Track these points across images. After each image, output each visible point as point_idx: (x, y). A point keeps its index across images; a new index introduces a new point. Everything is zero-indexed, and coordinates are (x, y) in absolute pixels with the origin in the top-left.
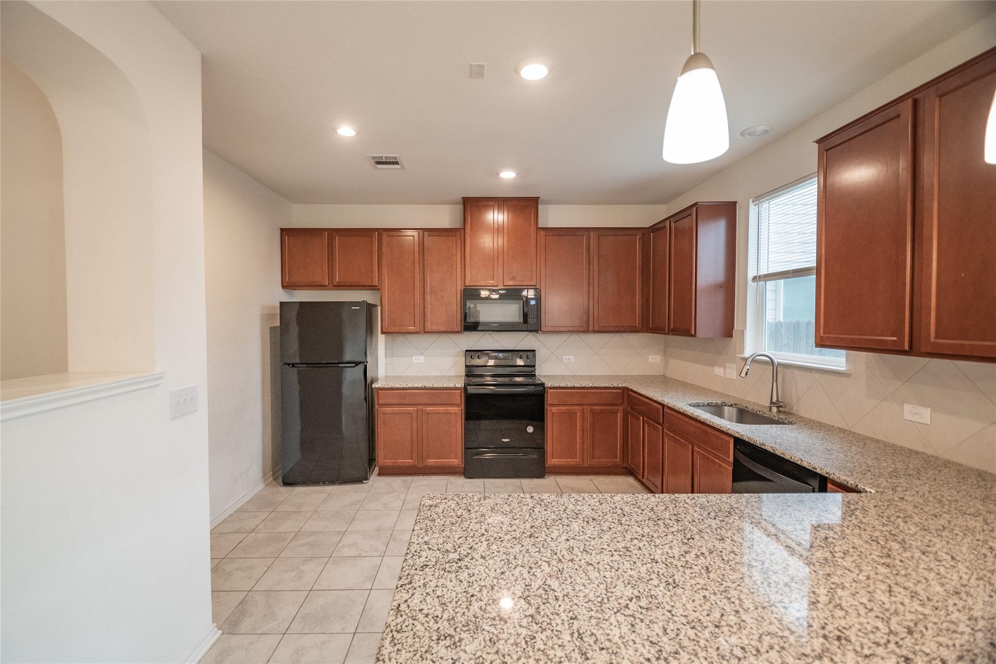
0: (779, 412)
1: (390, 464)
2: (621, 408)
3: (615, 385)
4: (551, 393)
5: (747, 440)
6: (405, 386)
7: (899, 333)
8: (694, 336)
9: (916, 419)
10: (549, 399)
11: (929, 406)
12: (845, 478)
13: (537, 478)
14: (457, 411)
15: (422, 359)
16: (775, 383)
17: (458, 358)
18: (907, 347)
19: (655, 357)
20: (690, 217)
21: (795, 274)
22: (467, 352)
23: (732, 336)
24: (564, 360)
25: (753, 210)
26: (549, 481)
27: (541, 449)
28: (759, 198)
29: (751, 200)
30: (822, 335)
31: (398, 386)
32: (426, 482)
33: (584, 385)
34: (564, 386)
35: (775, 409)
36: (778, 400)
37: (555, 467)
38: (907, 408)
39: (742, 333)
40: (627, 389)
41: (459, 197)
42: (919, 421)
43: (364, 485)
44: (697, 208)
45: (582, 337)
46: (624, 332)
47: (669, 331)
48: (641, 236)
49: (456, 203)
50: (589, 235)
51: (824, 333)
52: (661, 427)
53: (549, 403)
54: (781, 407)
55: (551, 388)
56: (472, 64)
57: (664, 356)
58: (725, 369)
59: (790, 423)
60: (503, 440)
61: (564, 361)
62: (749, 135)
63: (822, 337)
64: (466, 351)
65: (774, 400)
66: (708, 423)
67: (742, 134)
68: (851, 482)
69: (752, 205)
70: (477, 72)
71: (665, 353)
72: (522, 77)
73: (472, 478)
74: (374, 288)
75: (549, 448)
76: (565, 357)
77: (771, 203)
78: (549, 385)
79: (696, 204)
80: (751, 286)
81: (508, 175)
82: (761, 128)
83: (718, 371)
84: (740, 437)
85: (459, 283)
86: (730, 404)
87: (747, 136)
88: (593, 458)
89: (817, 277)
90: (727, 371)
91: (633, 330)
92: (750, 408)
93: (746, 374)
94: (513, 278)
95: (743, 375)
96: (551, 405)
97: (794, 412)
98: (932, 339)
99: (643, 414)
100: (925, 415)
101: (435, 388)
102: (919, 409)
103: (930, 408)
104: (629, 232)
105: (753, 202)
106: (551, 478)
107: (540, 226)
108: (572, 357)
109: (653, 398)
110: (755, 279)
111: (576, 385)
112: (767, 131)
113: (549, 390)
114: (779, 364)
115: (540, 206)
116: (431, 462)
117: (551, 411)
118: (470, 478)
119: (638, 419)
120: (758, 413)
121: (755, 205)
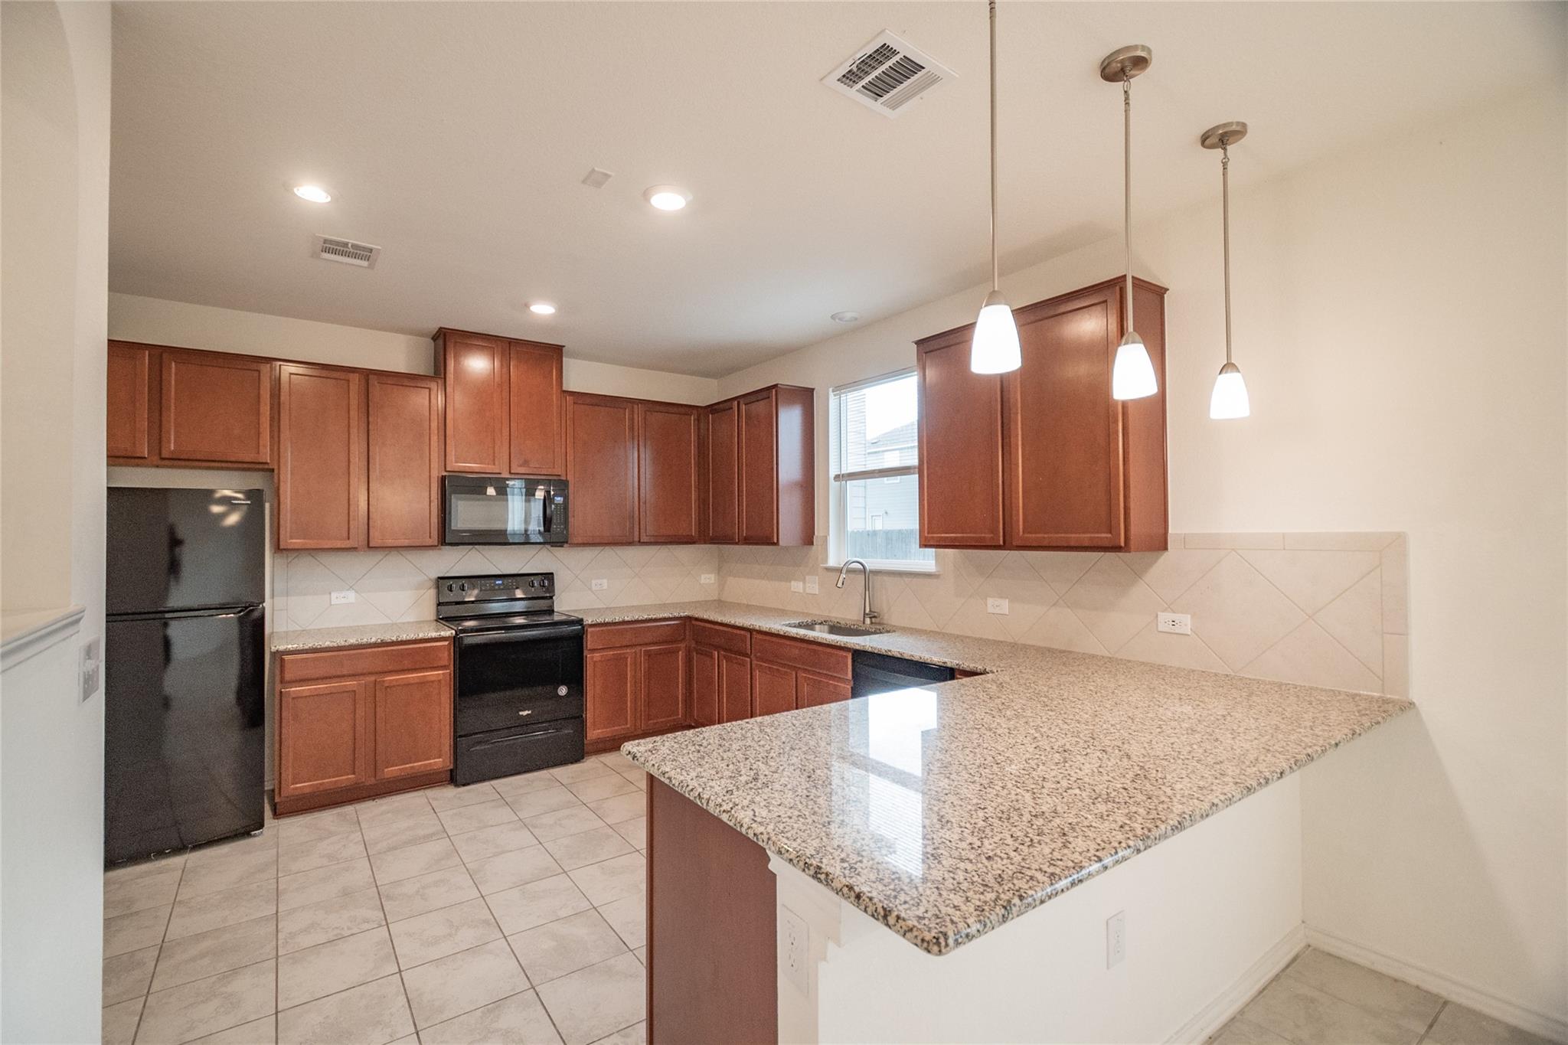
0: (872, 623)
1: (307, 791)
2: (682, 645)
3: (676, 615)
4: (592, 632)
5: (870, 650)
6: (343, 644)
7: (994, 531)
8: (777, 544)
9: (997, 611)
10: (590, 642)
11: (1007, 598)
12: (974, 665)
13: (572, 763)
14: (441, 675)
15: (351, 596)
16: (867, 592)
17: (422, 592)
18: (1001, 543)
19: (707, 576)
20: (767, 400)
21: (880, 474)
22: (441, 581)
23: (812, 544)
24: (593, 585)
25: (833, 402)
26: (591, 763)
27: (579, 720)
28: (841, 387)
29: (831, 389)
30: (926, 535)
31: (328, 644)
32: (384, 808)
33: (636, 618)
34: (610, 620)
35: (868, 621)
36: (870, 611)
37: (598, 741)
38: (990, 601)
39: (825, 539)
40: (689, 618)
41: (434, 326)
42: (999, 612)
43: (256, 839)
44: (776, 391)
45: (618, 552)
46: (671, 543)
47: (739, 541)
48: (696, 417)
49: (420, 334)
50: (633, 407)
51: (928, 533)
52: (748, 660)
53: (589, 648)
54: (875, 617)
55: (592, 626)
56: (596, 169)
57: (719, 573)
58: (804, 583)
59: (894, 631)
60: (521, 713)
61: (594, 588)
62: (839, 319)
63: (926, 538)
64: (439, 578)
65: (867, 611)
66: (819, 640)
67: (833, 317)
68: (980, 667)
69: (831, 395)
70: (595, 179)
71: (719, 570)
72: (651, 205)
73: (468, 784)
74: (261, 466)
75: (590, 716)
76: (594, 582)
77: (848, 397)
78: (590, 622)
79: (775, 386)
80: (834, 485)
81: (543, 309)
82: (849, 315)
83: (797, 586)
84: (862, 648)
85: (435, 465)
86: (820, 622)
87: (837, 320)
88: (649, 720)
89: (919, 477)
90: (808, 585)
91: (689, 541)
92: (843, 622)
93: (843, 584)
94: (526, 463)
95: (840, 585)
96: (593, 650)
97: (885, 622)
98: (1021, 533)
99: (717, 648)
100: (1002, 606)
101: (401, 641)
102: (999, 601)
103: (1007, 600)
104: (682, 410)
105: (833, 391)
106: (592, 760)
107: (564, 389)
108: (605, 581)
109: (737, 624)
110: (837, 477)
111: (626, 619)
112: (856, 319)
113: (590, 630)
114: (871, 572)
115: (564, 359)
116: (392, 771)
117: (594, 660)
118: (464, 785)
119: (712, 657)
120: (852, 627)
121: (835, 395)
